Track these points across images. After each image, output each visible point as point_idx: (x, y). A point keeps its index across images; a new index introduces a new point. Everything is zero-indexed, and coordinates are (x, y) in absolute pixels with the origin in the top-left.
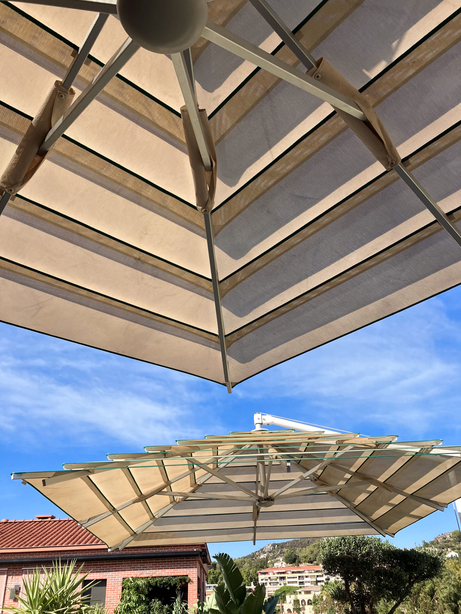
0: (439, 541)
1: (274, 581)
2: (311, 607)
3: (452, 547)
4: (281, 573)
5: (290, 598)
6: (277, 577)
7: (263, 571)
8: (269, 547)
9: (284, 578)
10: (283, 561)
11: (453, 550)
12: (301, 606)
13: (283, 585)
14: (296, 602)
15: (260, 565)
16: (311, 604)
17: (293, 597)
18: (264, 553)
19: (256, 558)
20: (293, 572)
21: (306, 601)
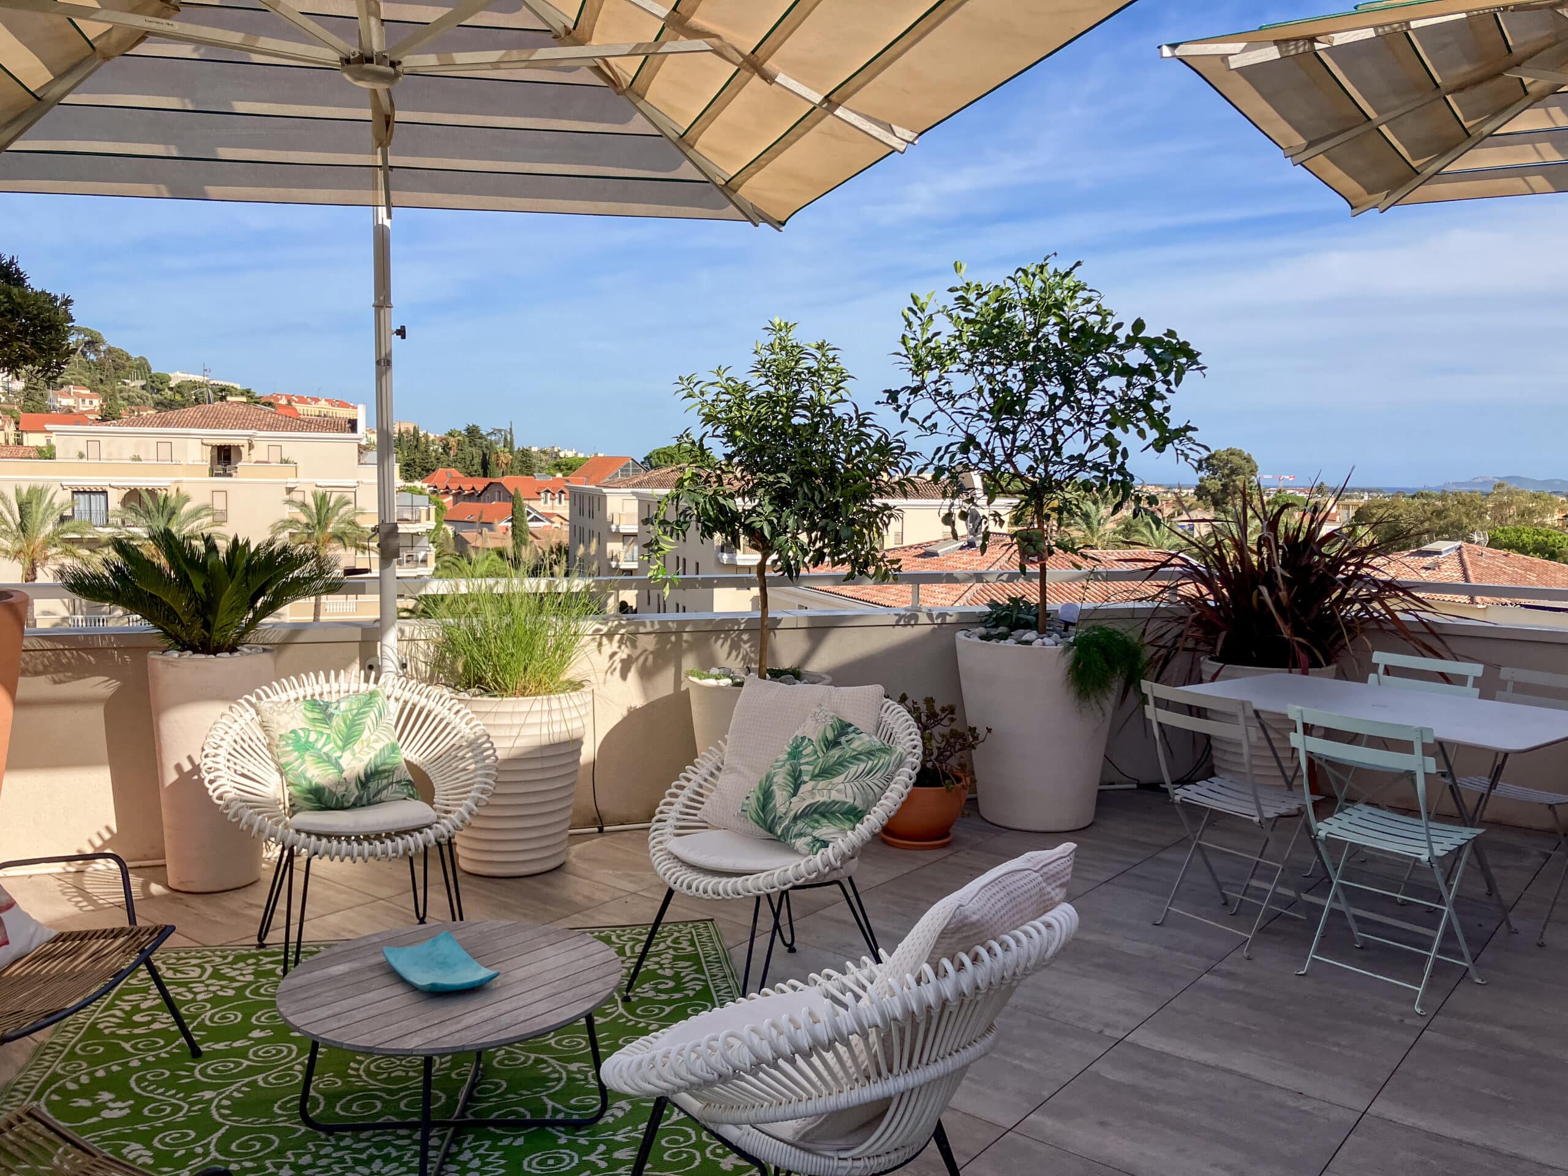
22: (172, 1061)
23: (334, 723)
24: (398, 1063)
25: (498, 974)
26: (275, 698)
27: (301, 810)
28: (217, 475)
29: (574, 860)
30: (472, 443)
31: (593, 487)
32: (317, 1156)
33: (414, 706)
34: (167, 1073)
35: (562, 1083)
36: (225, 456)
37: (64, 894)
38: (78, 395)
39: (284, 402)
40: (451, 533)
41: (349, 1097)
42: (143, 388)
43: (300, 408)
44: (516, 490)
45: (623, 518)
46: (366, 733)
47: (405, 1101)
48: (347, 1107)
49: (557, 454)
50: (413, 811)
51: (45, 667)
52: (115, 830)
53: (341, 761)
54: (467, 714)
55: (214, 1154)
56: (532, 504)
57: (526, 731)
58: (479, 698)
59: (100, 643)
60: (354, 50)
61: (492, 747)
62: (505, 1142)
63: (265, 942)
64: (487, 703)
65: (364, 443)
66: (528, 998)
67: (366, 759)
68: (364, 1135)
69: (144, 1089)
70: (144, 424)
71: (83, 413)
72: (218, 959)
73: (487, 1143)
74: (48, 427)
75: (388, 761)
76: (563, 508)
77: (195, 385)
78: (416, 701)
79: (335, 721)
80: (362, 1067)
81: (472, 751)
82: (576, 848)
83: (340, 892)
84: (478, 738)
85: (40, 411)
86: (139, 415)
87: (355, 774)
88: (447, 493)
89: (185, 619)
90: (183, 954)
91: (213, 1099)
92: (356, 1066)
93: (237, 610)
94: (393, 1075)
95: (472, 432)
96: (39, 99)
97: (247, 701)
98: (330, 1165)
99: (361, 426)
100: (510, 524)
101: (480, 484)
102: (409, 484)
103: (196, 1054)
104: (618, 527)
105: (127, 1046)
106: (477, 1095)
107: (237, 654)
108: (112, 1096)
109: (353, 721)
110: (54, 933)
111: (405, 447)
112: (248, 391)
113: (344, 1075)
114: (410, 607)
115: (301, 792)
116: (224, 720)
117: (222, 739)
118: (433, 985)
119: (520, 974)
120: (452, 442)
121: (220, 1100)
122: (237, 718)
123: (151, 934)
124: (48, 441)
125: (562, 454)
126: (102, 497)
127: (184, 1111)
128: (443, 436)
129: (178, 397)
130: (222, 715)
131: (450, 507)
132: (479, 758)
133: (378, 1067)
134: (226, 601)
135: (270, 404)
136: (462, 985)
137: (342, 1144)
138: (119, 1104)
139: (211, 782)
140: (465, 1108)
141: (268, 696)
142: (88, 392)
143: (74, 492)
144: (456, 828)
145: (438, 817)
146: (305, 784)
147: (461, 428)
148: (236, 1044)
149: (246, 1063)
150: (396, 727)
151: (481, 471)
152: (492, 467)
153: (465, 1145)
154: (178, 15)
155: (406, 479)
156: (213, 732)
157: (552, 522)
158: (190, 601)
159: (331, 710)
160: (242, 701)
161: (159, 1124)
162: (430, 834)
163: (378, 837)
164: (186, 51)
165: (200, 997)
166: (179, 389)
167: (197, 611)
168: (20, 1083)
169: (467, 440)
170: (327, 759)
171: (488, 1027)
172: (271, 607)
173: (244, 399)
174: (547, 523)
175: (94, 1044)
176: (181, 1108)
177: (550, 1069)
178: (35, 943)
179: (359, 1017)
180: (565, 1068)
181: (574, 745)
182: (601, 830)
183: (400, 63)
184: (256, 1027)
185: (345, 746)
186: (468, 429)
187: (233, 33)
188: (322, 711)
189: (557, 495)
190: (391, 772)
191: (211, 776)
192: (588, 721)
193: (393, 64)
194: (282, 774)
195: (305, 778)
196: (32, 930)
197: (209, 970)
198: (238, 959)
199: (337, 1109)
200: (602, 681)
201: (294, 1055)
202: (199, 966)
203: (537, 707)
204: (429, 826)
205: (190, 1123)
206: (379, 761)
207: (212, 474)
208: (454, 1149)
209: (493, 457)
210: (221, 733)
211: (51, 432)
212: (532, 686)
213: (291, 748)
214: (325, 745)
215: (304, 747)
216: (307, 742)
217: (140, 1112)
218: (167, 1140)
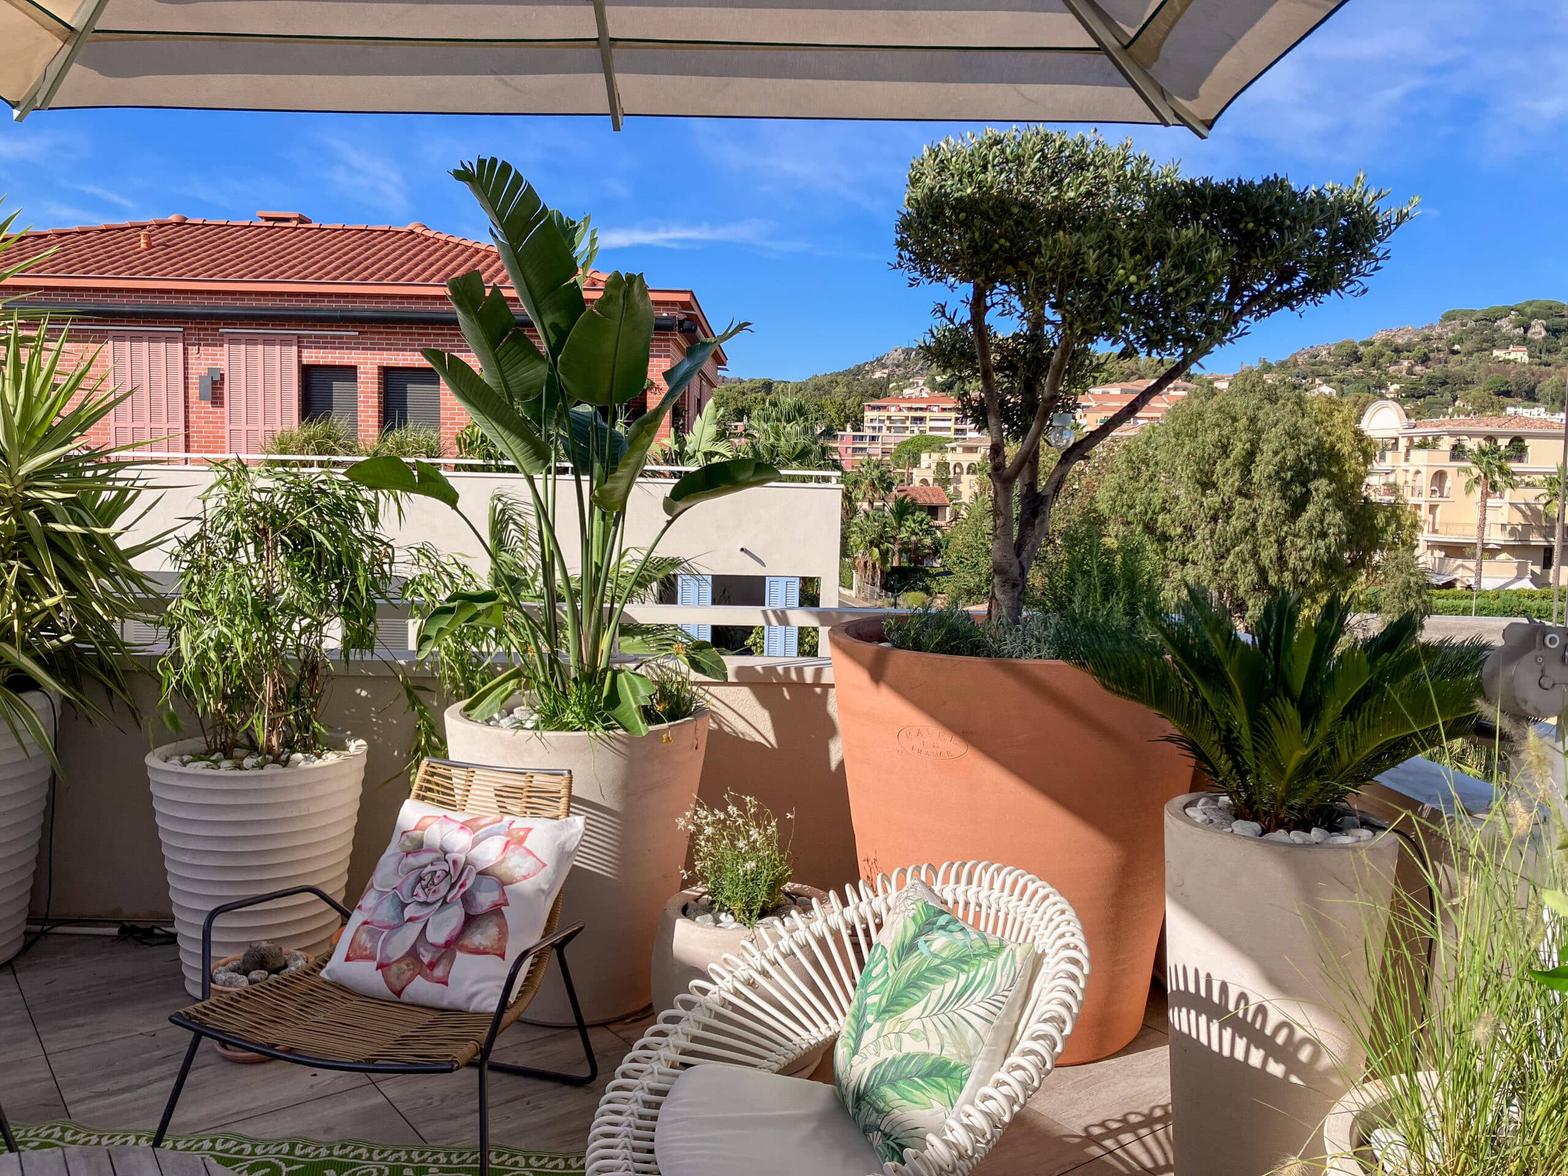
0: (1300, 360)
1: (899, 425)
2: (973, 477)
3: (1325, 375)
4: (916, 409)
5: (927, 459)
6: (907, 418)
7: (876, 403)
8: (896, 354)
9: (921, 419)
10: (924, 384)
11: (1328, 382)
12: (952, 475)
13: (917, 432)
14: (943, 466)
15: (870, 392)
16: (974, 472)
17: (936, 456)
18: (884, 366)
19: (863, 378)
20: (944, 410)
21: (965, 466)
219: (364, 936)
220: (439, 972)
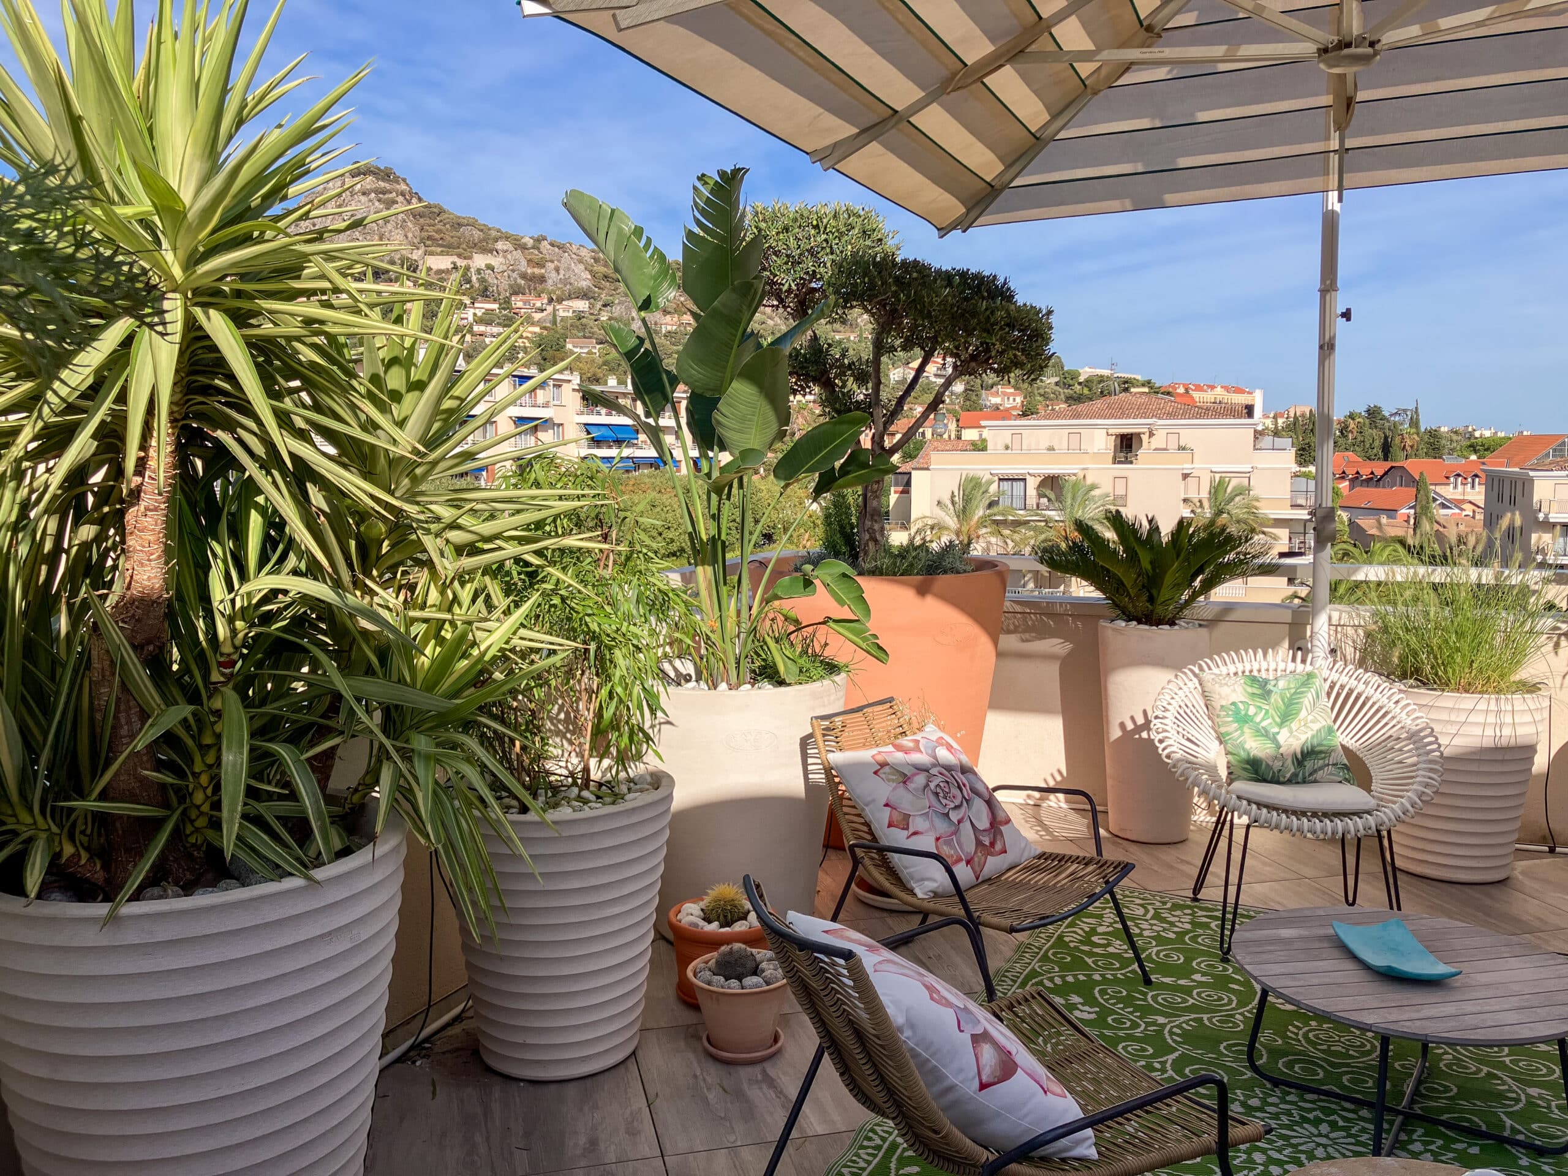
22: (1127, 982)
23: (1272, 700)
24: (1337, 1038)
25: (1460, 973)
26: (1215, 670)
27: (1238, 778)
28: (1120, 462)
29: (1521, 877)
30: (1373, 425)
31: (1517, 470)
32: (1265, 1102)
33: (1351, 691)
34: (1125, 993)
35: (1521, 1105)
36: (1127, 444)
37: (1027, 821)
38: (1005, 394)
39: (1181, 390)
40: (1345, 519)
41: (1290, 1058)
42: (1057, 384)
43: (1196, 395)
44: (1421, 473)
45: (1555, 507)
46: (1303, 713)
47: (1348, 1077)
48: (1290, 1065)
49: (1471, 434)
50: (1348, 795)
51: (1016, 627)
52: (1065, 774)
53: (1279, 737)
54: (1408, 704)
55: (1170, 1073)
56: (1439, 489)
57: (1465, 730)
58: (1416, 690)
59: (1058, 609)
60: (1331, 38)
61: (1436, 741)
62: (1459, 1146)
63: (1199, 897)
64: (1426, 696)
65: (1260, 428)
66: (1494, 1005)
67: (1303, 738)
68: (1309, 1096)
69: (1106, 1000)
70: (1058, 417)
71: (1007, 410)
72: (1158, 904)
73: (1440, 1142)
74: (983, 423)
75: (1325, 742)
76: (1478, 494)
77: (1101, 379)
78: (1353, 686)
79: (1273, 698)
80: (1301, 1032)
81: (1414, 743)
82: (1522, 865)
83: (1264, 864)
84: (1421, 730)
85: (975, 409)
86: (1053, 409)
87: (1291, 750)
88: (1343, 478)
89: (1132, 592)
90: (1127, 893)
91: (1165, 1025)
92: (1296, 1031)
93: (1179, 587)
94: (1333, 1048)
95: (1373, 413)
96: (1037, 139)
97: (1191, 670)
98: (1277, 1114)
99: (1258, 412)
100: (1412, 511)
101: (1380, 468)
102: (1303, 469)
103: (1148, 982)
104: (1546, 516)
105: (1089, 961)
106: (1424, 1092)
107: (1176, 627)
108: (1081, 1000)
109: (1290, 699)
110: (1039, 851)
111: (1300, 432)
112: (1149, 382)
113: (1284, 1036)
114: (1303, 595)
115: (1239, 762)
116: (1170, 686)
117: (1169, 704)
118: (1389, 967)
119: (1484, 978)
120: (1352, 425)
121: (1172, 1027)
122: (1182, 685)
123: (1115, 868)
124: (981, 435)
125: (1477, 434)
126: (1022, 483)
127: (1142, 1028)
128: (1342, 419)
129: (1086, 391)
130: (1169, 682)
131: (1345, 492)
132: (1421, 751)
133: (1316, 1037)
134: (1169, 579)
135: (1168, 393)
136: (1420, 975)
137: (1288, 1098)
138: (1087, 1008)
139: (1161, 741)
140: (1412, 1102)
141: (1210, 668)
142: (1012, 390)
143: (1000, 479)
144: (1398, 819)
145: (1378, 805)
146: (1243, 754)
147: (1361, 409)
148: (1181, 982)
149: (1191, 1001)
150: (1332, 708)
151: (1381, 454)
152: (1395, 449)
153: (1415, 1137)
154: (1161, 41)
155: (1300, 464)
156: (1161, 697)
157: (1462, 510)
158: (1139, 576)
159: (1269, 687)
160: (1186, 670)
161: (1121, 1033)
162: (1371, 820)
163: (1315, 814)
164: (1162, 73)
165: (1146, 933)
166: (1088, 383)
167: (1144, 586)
168: (1007, 971)
169: (1367, 422)
170: (1265, 734)
171: (1451, 1024)
172: (1209, 585)
173: (1146, 390)
174: (1457, 511)
175: (1062, 953)
176: (1139, 1026)
177: (1506, 1087)
178: (1026, 855)
179: (1315, 981)
180: (1524, 1091)
181: (1528, 751)
182: (1552, 850)
183: (1379, 41)
184: (1197, 972)
185: (1282, 723)
186: (1368, 411)
187: (1216, 47)
188: (1262, 688)
189: (1470, 480)
190: (1327, 753)
191: (1160, 736)
192: (1543, 728)
193: (1372, 44)
194: (1221, 743)
195: (1244, 749)
196: (1023, 845)
197: (1152, 912)
198: (1176, 906)
199: (1280, 1065)
200: (1558, 685)
201: (1234, 1005)
202: (1142, 905)
203: (1483, 705)
204: (1369, 812)
205: (1145, 1039)
206: (1315, 742)
207: (1115, 461)
208: (1403, 1137)
209: (1397, 440)
210: (1168, 697)
211: (984, 427)
212: (1479, 684)
213: (1230, 719)
214: (1263, 720)
215: (1244, 719)
216: (1246, 714)
217: (1105, 1020)
218: (1129, 1049)
219: (945, 848)
220: (998, 846)
